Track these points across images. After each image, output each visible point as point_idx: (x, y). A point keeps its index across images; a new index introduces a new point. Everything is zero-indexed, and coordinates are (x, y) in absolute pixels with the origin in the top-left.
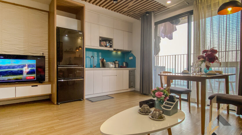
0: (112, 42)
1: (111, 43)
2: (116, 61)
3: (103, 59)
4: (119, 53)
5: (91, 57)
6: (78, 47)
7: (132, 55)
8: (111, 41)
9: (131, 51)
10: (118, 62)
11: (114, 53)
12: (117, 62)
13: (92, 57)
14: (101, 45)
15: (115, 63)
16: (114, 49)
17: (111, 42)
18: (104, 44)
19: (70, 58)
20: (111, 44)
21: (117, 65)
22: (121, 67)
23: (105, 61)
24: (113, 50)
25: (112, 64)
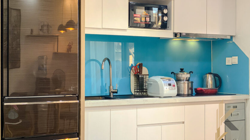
0: (169, 11)
1: (166, 15)
2: (182, 70)
3: (141, 66)
4: (192, 43)
5: (104, 60)
6: (64, 24)
7: (237, 52)
8: (166, 7)
9: (232, 37)
10: (188, 76)
11: (176, 43)
12: (185, 76)
13: (107, 61)
14: (132, 24)
15: (178, 80)
16: (176, 35)
17: (165, 11)
18: (143, 20)
19: (42, 58)
20: (165, 19)
21: (185, 87)
22: (199, 93)
23: (145, 71)
24: (172, 36)
25: (170, 85)
